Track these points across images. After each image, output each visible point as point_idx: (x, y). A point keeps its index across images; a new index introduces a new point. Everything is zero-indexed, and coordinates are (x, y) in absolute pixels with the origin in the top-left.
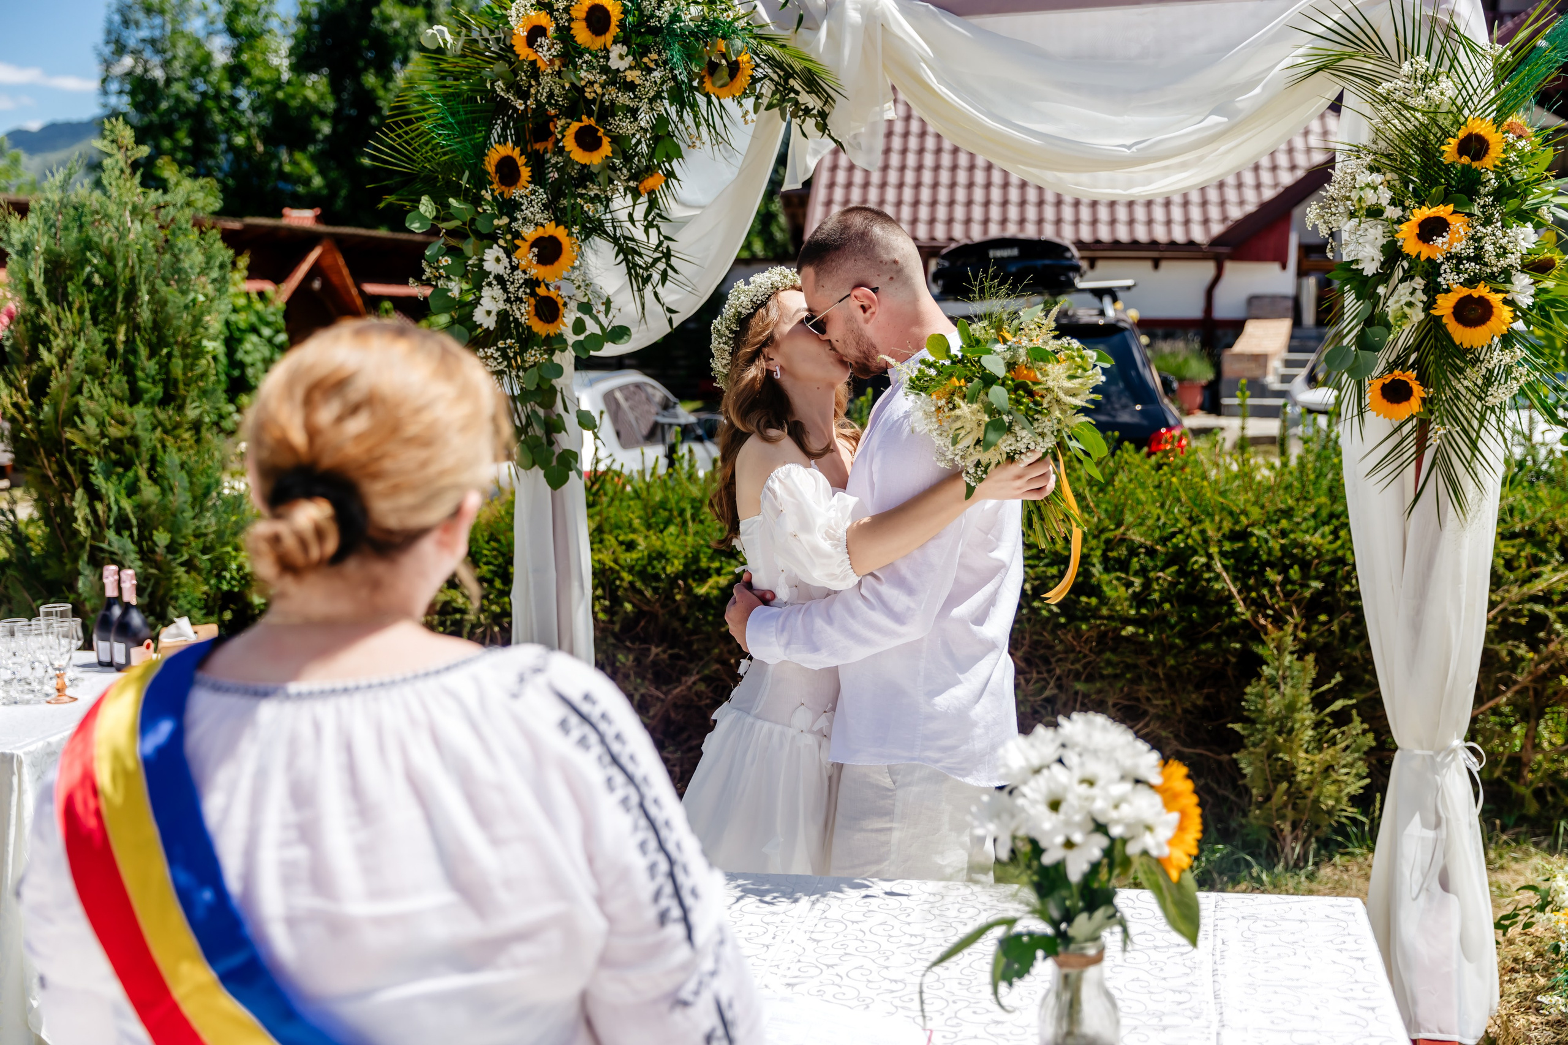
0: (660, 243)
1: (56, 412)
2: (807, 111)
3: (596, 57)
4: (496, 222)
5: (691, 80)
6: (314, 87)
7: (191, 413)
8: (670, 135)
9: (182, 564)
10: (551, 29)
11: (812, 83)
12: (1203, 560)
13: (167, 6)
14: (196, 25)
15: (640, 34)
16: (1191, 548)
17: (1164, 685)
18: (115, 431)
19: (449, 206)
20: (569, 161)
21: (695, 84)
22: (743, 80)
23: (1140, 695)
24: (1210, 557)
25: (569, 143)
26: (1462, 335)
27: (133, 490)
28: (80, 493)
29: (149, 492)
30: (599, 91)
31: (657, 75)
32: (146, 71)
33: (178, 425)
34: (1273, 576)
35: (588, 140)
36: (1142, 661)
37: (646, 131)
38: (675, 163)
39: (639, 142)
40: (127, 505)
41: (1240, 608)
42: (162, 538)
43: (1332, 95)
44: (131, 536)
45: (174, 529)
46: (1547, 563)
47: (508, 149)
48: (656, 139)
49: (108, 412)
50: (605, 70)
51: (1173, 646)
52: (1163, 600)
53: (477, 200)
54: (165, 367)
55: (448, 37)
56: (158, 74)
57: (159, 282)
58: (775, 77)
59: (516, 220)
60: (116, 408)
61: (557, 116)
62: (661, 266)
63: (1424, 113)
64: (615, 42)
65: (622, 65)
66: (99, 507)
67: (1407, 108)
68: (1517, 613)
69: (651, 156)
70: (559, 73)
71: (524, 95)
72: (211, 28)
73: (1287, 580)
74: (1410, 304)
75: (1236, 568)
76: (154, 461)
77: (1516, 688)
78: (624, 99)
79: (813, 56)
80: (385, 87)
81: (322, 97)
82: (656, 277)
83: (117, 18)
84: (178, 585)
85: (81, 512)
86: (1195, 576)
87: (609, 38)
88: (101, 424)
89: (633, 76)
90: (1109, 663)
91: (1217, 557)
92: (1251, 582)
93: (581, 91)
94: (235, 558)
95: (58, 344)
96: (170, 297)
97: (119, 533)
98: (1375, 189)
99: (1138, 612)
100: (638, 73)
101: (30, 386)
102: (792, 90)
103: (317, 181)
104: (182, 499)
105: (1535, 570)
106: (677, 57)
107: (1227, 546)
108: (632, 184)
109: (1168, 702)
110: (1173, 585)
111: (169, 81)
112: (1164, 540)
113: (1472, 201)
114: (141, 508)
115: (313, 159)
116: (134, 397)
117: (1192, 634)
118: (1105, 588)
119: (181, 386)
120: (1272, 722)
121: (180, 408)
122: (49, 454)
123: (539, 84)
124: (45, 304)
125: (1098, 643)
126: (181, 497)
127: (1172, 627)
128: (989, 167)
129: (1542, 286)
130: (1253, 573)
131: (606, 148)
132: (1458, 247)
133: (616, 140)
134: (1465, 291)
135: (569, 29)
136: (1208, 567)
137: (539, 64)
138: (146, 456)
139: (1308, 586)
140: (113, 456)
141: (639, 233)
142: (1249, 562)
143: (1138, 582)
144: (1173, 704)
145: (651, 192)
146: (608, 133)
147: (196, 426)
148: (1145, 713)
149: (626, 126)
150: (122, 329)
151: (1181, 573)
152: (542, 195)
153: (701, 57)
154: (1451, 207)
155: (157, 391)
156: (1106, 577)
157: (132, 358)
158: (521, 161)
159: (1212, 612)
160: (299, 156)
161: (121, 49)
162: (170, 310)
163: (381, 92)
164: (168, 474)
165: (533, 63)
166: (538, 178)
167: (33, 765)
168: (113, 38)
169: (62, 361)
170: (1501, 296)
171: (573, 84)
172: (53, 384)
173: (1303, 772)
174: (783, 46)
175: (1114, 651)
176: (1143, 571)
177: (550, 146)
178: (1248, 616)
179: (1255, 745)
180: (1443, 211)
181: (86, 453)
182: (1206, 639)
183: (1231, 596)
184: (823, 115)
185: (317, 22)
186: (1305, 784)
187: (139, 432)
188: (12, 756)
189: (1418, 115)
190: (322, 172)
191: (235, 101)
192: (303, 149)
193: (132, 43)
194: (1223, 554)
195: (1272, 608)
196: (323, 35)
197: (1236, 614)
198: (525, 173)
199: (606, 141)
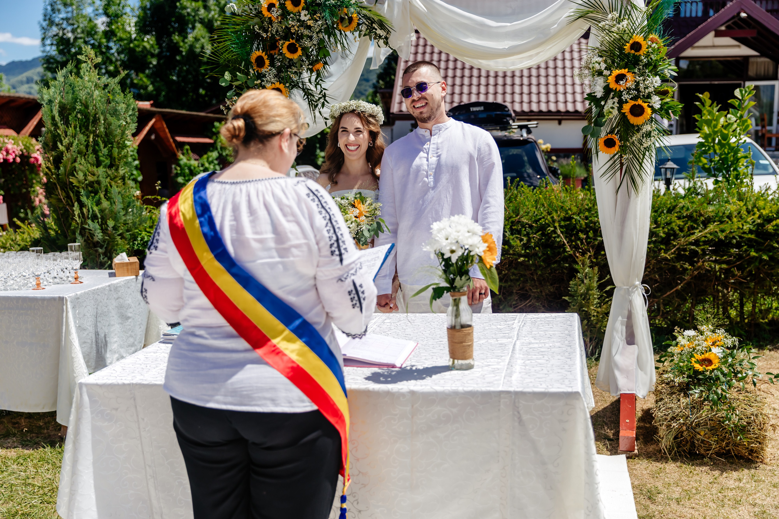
0: (322, 91)
1: (65, 171)
2: (380, 37)
3: (295, 15)
4: (255, 82)
5: (333, 24)
6: (148, 42)
7: (121, 172)
8: (325, 47)
9: (119, 235)
10: (277, 4)
11: (382, 25)
12: (552, 229)
13: (74, 2)
14: (88, 10)
15: (313, 6)
16: (547, 224)
17: (537, 283)
18: (90, 178)
19: (236, 75)
20: (285, 58)
21: (335, 26)
22: (354, 24)
23: (527, 288)
24: (555, 227)
25: (285, 50)
26: (633, 120)
27: (98, 203)
28: (76, 204)
29: (105, 204)
30: (297, 29)
31: (320, 23)
32: (64, 34)
33: (116, 177)
34: (582, 236)
35: (292, 49)
36: (527, 273)
37: (315, 45)
38: (327, 58)
39: (313, 50)
40: (96, 209)
41: (568, 249)
42: (111, 223)
43: (586, 28)
44: (98, 222)
45: (116, 219)
46: (697, 229)
47: (259, 53)
48: (320, 49)
49: (88, 170)
50: (299, 21)
51: (540, 266)
52: (536, 246)
53: (247, 74)
54: (110, 151)
55: (235, 8)
56: (70, 35)
57: (108, 115)
58: (367, 23)
59: (263, 81)
60: (90, 169)
61: (280, 40)
62: (322, 100)
63: (617, 34)
64: (303, 9)
65: (306, 18)
66: (85, 210)
67: (610, 32)
68: (685, 250)
69: (317, 56)
70: (280, 22)
71: (266, 31)
72: (97, 12)
73: (588, 237)
74: (613, 108)
75: (566, 233)
76: (106, 191)
77: (685, 282)
78: (306, 32)
79: (382, 15)
80: (183, 41)
81: (152, 46)
82: (320, 105)
83: (49, 8)
84: (117, 245)
85: (77, 212)
86: (549, 236)
87: (300, 7)
88: (85, 175)
89: (310, 23)
90: (513, 274)
91: (558, 228)
92: (573, 238)
93: (289, 29)
94: (140, 234)
95: (66, 141)
96: (112, 121)
97: (93, 221)
98: (599, 64)
99: (525, 252)
100: (312, 21)
101: (53, 160)
102: (374, 28)
103: (151, 88)
104: (119, 207)
105: (692, 232)
106: (327, 15)
107: (563, 223)
108: (310, 67)
109: (539, 290)
110: (540, 240)
111: (76, 39)
112: (536, 221)
113: (635, 67)
114: (102, 211)
115: (148, 76)
116: (98, 164)
117: (548, 261)
118: (511, 241)
119: (117, 160)
120: (581, 295)
121: (117, 170)
122: (62, 189)
123: (272, 27)
124: (59, 125)
125: (509, 266)
126: (118, 206)
127: (540, 258)
128: (456, 60)
129: (665, 101)
130: (574, 234)
131: (300, 52)
132: (629, 85)
133: (305, 49)
134: (633, 103)
135: (284, 4)
136: (554, 232)
137: (272, 18)
138: (103, 189)
139: (597, 240)
140: (90, 189)
141: (313, 88)
142: (572, 230)
143: (525, 239)
144: (541, 292)
145: (318, 71)
146: (300, 46)
147: (123, 178)
148: (530, 296)
149: (307, 43)
150: (92, 136)
151: (543, 234)
152: (274, 71)
153: (337, 15)
154: (627, 70)
155: (108, 162)
156: (511, 237)
157: (97, 147)
158: (265, 57)
159: (556, 251)
160: (141, 75)
161: (51, 23)
162: (113, 127)
163: (181, 44)
164: (113, 196)
165: (270, 18)
166: (272, 64)
167: (71, 302)
168: (48, 18)
169: (68, 149)
170: (646, 104)
171: (286, 27)
172: (65, 158)
173: (594, 316)
174: (370, 11)
175: (516, 269)
176: (528, 235)
177: (277, 52)
178: (571, 252)
179: (574, 306)
180: (624, 71)
181: (78, 187)
182: (554, 263)
183: (564, 244)
184: (386, 38)
185: (149, 9)
186: (595, 322)
187: (101, 178)
188: (63, 298)
189: (615, 34)
190: (152, 83)
191: (109, 48)
192: (143, 72)
193: (57, 20)
194: (561, 227)
195: (582, 249)
196: (152, 15)
197: (567, 252)
198: (267, 62)
199: (299, 49)
